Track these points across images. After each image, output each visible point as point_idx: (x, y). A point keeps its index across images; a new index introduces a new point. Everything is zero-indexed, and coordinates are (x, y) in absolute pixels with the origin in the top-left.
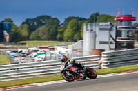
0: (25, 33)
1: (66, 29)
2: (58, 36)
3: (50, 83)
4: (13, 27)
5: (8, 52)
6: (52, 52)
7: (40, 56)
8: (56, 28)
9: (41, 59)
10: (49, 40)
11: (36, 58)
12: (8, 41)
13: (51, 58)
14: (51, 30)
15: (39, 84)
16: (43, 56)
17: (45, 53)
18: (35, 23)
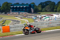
0: (40, 9)
1: (58, 6)
2: (55, 10)
3: (51, 30)
4: (35, 6)
5: (33, 17)
6: (52, 17)
7: (47, 19)
8: (54, 6)
9: (47, 20)
10: (50, 12)
11: (45, 20)
12: (33, 12)
13: (51, 19)
14: (52, 7)
15: (47, 31)
16: (48, 19)
17: (49, 17)
18: (45, 4)
